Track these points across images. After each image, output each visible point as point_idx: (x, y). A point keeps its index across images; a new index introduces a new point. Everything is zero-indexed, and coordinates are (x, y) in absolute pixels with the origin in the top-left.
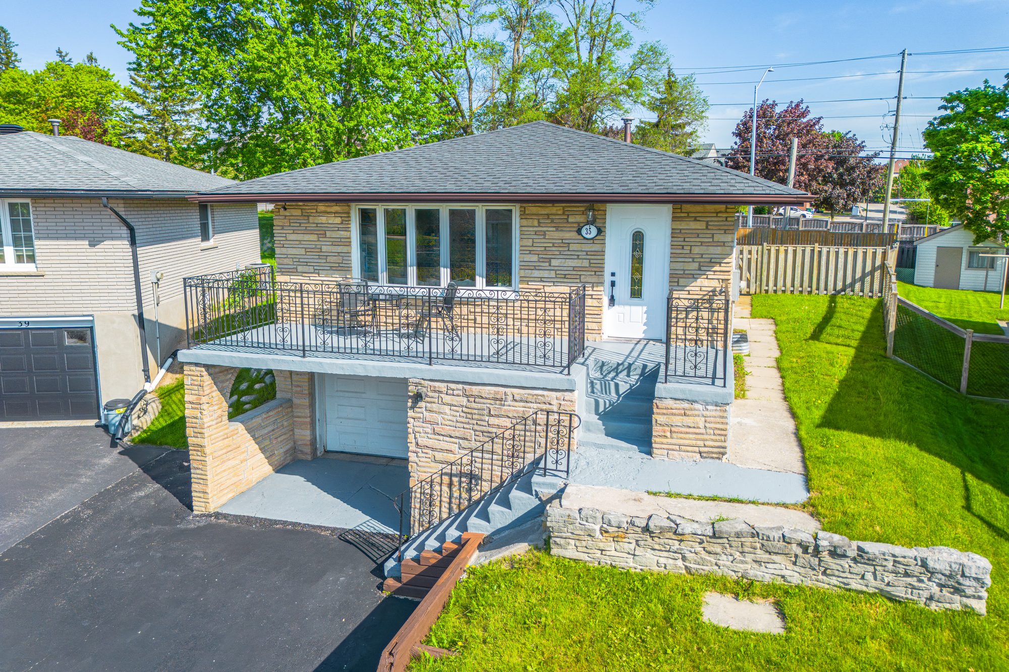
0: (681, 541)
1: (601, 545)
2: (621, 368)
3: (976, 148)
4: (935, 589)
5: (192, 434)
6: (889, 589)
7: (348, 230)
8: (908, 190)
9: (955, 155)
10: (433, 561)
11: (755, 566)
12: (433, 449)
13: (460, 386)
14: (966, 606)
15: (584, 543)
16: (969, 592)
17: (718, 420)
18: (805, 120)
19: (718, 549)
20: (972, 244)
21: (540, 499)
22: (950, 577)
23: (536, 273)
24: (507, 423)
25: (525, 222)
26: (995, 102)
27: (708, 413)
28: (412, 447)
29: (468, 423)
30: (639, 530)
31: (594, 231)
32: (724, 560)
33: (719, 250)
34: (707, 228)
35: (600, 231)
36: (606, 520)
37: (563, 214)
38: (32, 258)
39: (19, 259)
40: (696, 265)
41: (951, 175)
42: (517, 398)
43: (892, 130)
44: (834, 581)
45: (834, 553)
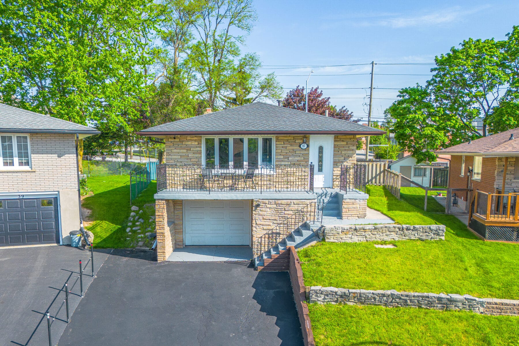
0: (365, 232)
1: (342, 237)
2: (323, 194)
3: (415, 117)
4: (433, 235)
5: (159, 228)
6: (421, 237)
7: (201, 147)
8: (374, 141)
9: (406, 120)
10: (276, 257)
11: (386, 236)
12: (263, 225)
13: (274, 201)
14: (440, 239)
15: (336, 237)
16: (441, 234)
17: (364, 205)
18: (320, 99)
19: (376, 233)
20: (415, 164)
21: (313, 231)
22: (436, 231)
23: (283, 163)
24: (291, 212)
25: (278, 143)
26: (423, 94)
27: (360, 203)
28: (254, 225)
29: (277, 214)
30: (353, 230)
31: (306, 146)
32: (378, 236)
33: (351, 152)
34: (347, 144)
35: (308, 146)
36: (343, 228)
37: (293, 139)
38: (27, 164)
39: (21, 164)
40: (343, 158)
41: (405, 130)
42: (295, 203)
43: (369, 107)
44: (407, 238)
45: (408, 229)
